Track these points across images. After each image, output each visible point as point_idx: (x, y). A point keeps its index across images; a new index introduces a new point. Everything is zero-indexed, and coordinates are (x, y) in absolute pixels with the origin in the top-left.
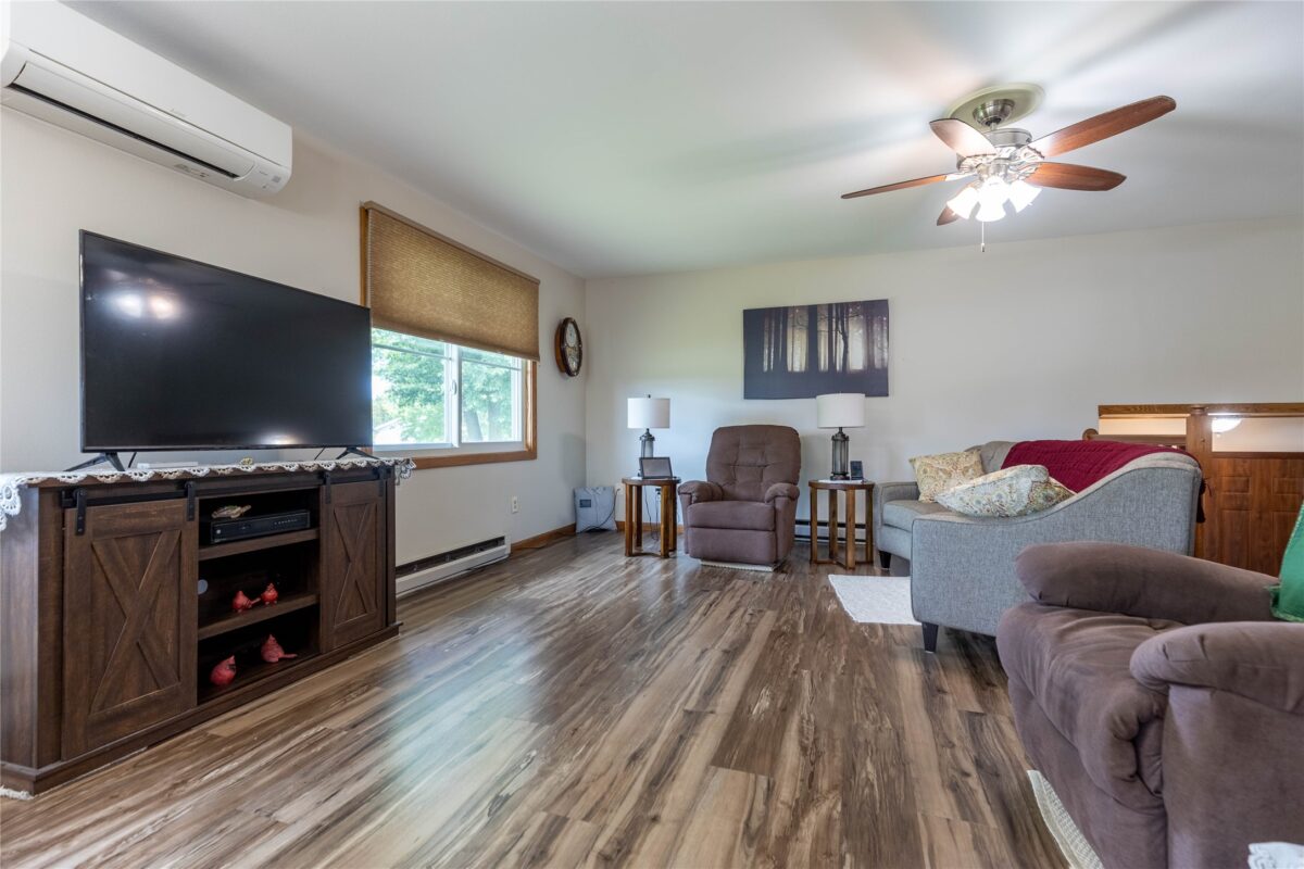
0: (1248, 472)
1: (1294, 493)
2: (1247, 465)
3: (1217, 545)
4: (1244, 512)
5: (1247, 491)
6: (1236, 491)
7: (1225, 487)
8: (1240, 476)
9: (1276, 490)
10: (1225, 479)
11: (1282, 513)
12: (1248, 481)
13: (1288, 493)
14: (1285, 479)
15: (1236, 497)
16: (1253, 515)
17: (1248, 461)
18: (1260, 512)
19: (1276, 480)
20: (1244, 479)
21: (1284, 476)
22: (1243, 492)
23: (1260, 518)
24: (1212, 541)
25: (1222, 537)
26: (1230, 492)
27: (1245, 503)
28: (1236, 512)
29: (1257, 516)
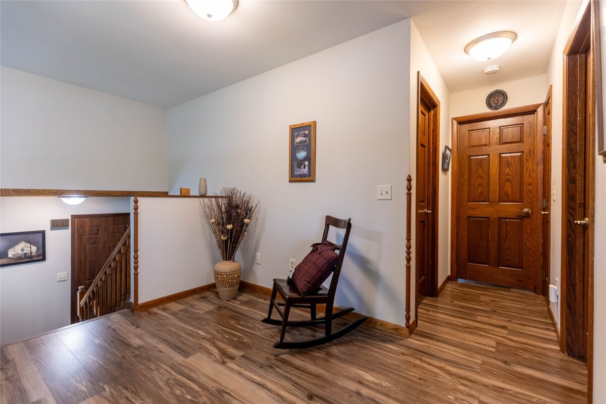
0: (98, 224)
1: (119, 233)
2: (98, 221)
3: (83, 265)
4: (96, 245)
5: (98, 234)
6: (93, 235)
7: (87, 233)
8: (94, 226)
9: (111, 232)
10: (87, 229)
11: (113, 243)
12: (98, 228)
13: (116, 233)
14: (115, 226)
15: (92, 238)
16: (101, 245)
17: (98, 218)
18: (104, 244)
19: (111, 227)
20: (96, 228)
21: (114, 225)
22: (96, 235)
23: (104, 246)
24: (80, 263)
25: (85, 260)
26: (90, 235)
27: (97, 240)
28: (93, 245)
29: (103, 246)
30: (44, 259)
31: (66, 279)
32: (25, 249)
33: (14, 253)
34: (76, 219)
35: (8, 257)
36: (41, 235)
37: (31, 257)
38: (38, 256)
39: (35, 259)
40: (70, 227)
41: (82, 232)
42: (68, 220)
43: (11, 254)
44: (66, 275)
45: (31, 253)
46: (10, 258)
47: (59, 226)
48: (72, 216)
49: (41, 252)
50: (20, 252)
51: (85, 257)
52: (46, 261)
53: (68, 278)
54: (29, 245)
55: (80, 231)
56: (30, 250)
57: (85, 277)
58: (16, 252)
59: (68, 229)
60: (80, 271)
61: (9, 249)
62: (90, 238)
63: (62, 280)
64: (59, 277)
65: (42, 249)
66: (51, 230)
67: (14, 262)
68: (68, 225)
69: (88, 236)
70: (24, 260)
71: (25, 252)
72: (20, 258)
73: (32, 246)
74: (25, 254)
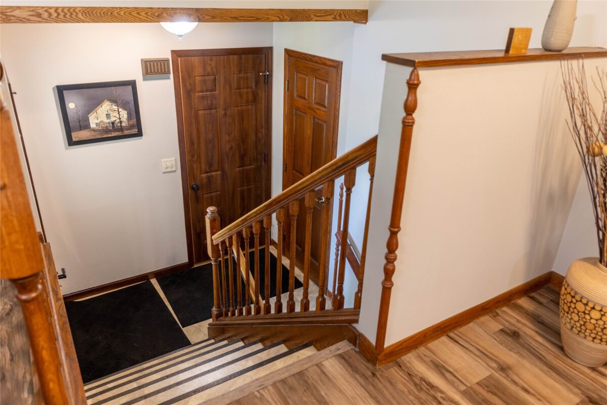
0: (215, 70)
1: (247, 88)
2: (213, 64)
3: (196, 146)
4: (213, 111)
5: (215, 89)
6: (207, 90)
7: (198, 88)
8: (209, 74)
9: (235, 87)
10: (198, 79)
11: (239, 108)
12: (215, 78)
13: (243, 88)
14: (241, 75)
15: (207, 96)
16: (220, 112)
17: (214, 58)
18: (225, 110)
19: (235, 76)
20: (212, 77)
21: (240, 72)
22: (211, 91)
23: (225, 114)
24: (192, 143)
25: (199, 138)
26: (202, 92)
27: (214, 102)
28: (208, 112)
29: (223, 112)
30: (139, 134)
31: (174, 169)
32: (112, 114)
33: (98, 122)
34: (179, 58)
35: (90, 128)
36: (130, 88)
37: (121, 129)
38: (131, 127)
39: (126, 132)
40: (172, 76)
41: (191, 85)
42: (168, 60)
43: (93, 122)
44: (174, 164)
45: (121, 122)
46: (94, 130)
47: (155, 73)
48: (173, 52)
49: (134, 121)
50: (106, 120)
51: (198, 132)
52: (143, 137)
53: (176, 168)
54: (115, 108)
55: (188, 84)
56: (118, 116)
57: (201, 166)
58: (99, 120)
59: (169, 78)
60: (193, 157)
61: (89, 112)
62: (203, 97)
63: (168, 170)
64: (164, 166)
65: (134, 114)
66: (144, 80)
67: (99, 137)
68: (169, 73)
69: (200, 94)
70: (113, 134)
71: (113, 119)
72: (106, 131)
73: (120, 110)
74: (113, 123)
